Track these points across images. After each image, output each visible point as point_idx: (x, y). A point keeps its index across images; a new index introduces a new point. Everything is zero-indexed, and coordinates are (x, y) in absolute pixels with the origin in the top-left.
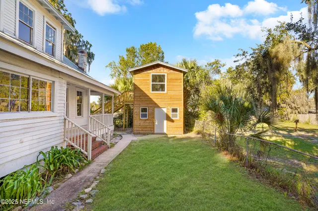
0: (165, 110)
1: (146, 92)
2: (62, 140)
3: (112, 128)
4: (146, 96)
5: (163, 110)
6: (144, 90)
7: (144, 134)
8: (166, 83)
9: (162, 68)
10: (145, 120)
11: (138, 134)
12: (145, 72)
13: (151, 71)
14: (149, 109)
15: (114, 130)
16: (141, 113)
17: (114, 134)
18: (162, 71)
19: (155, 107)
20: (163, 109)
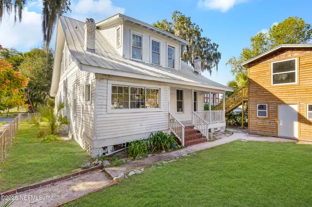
0: (295, 108)
1: (265, 86)
2: (167, 128)
3: (224, 124)
4: (264, 90)
5: (291, 108)
6: (261, 84)
7: (262, 136)
8: (296, 71)
9: (289, 52)
10: (264, 119)
11: (255, 134)
12: (264, 62)
13: (271, 60)
14: (269, 106)
15: (226, 127)
16: (258, 111)
17: (226, 131)
18: (290, 56)
19: (277, 104)
20: (292, 106)
